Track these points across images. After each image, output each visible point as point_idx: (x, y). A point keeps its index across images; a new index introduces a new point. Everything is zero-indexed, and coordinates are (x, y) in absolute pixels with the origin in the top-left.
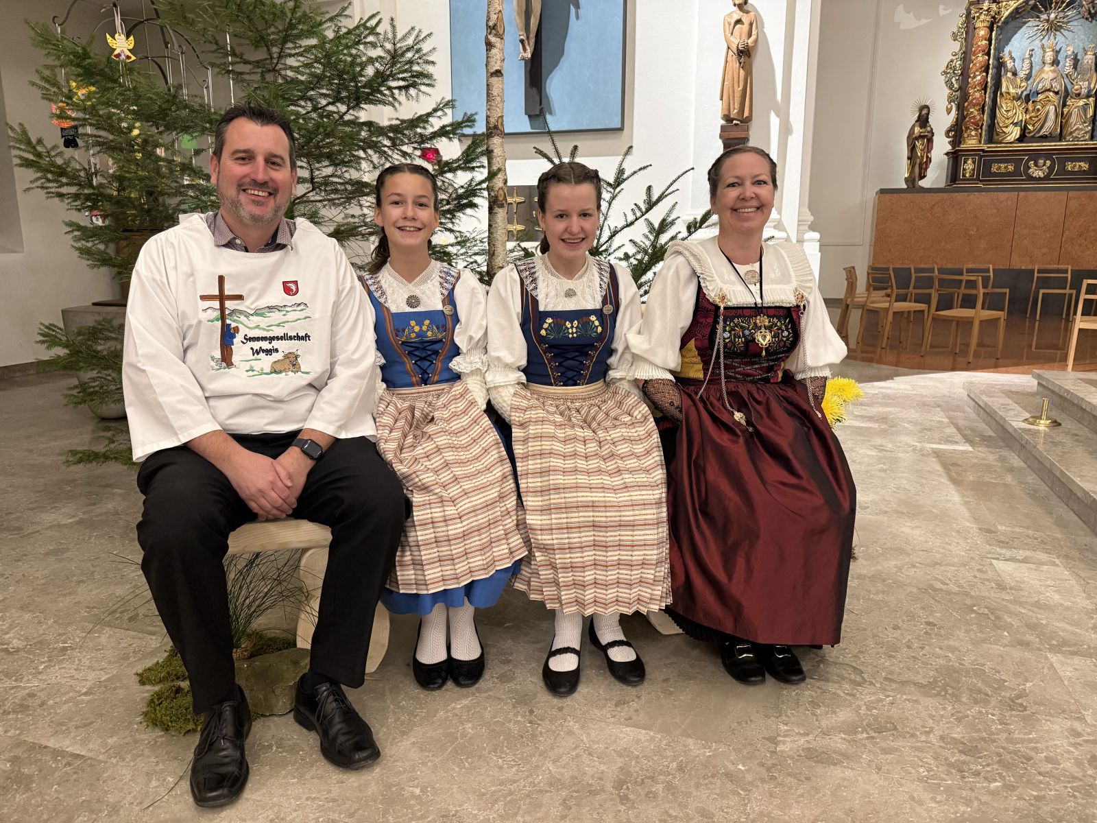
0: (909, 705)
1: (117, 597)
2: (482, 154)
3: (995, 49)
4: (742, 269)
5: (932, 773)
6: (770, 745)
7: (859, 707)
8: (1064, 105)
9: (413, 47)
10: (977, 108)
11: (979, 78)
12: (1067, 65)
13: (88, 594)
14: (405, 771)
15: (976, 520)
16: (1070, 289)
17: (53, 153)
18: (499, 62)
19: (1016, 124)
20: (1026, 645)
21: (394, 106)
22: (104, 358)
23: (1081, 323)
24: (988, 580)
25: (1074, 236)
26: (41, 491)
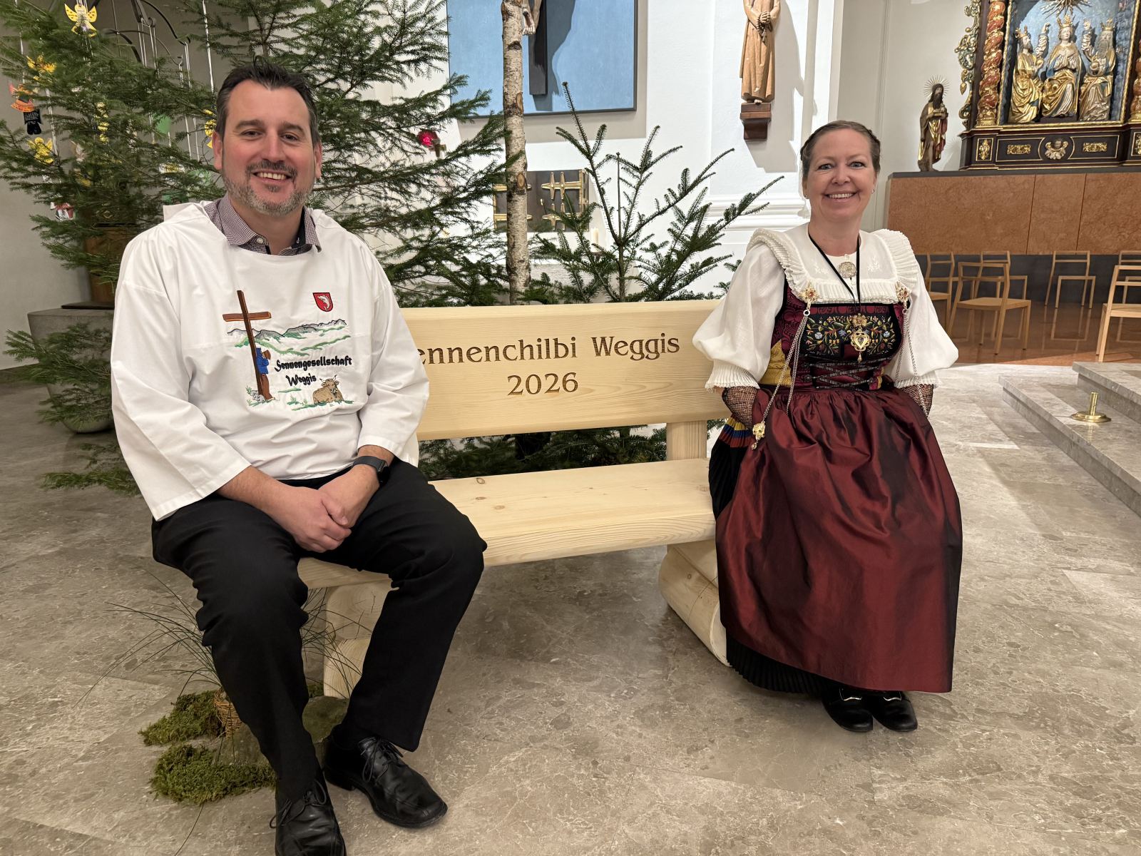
0: (1009, 740)
1: (110, 640)
2: (500, 136)
3: (1011, 25)
4: (836, 260)
5: (1049, 821)
6: (866, 793)
7: (955, 744)
8: (1082, 83)
9: (425, 16)
10: (993, 86)
11: (994, 55)
12: (1085, 41)
13: (75, 636)
14: (461, 841)
15: (1038, 526)
16: (1089, 275)
17: (18, 138)
18: (517, 33)
19: (1032, 104)
20: (1118, 666)
21: (402, 83)
22: (81, 369)
23: (1113, 310)
24: (1064, 593)
25: (1092, 220)
26: (14, 517)
